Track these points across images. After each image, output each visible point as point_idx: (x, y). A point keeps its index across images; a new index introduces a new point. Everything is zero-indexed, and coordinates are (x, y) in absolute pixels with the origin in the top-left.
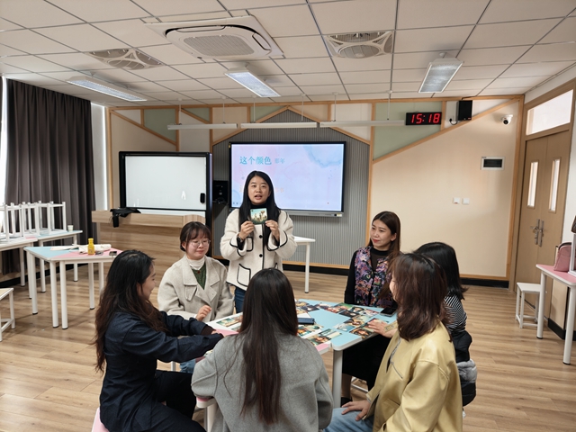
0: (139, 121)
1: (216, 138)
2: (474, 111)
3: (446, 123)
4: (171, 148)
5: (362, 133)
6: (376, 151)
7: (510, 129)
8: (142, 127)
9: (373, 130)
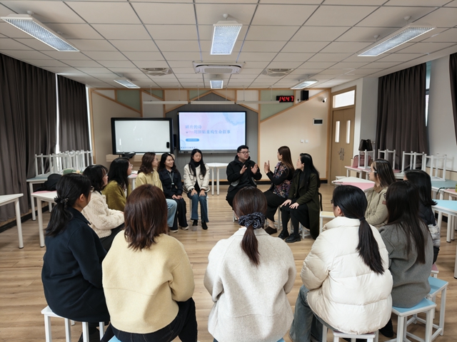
0: (113, 97)
1: (168, 109)
2: (310, 95)
3: (296, 102)
4: (137, 115)
5: (254, 107)
6: (262, 116)
7: (325, 105)
8: (116, 101)
9: (259, 105)
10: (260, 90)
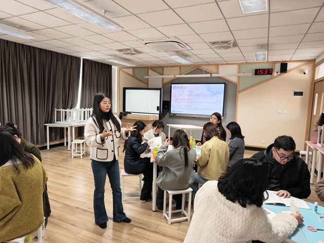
0: (132, 74)
1: (165, 81)
2: (288, 68)
3: (275, 74)
4: (145, 86)
5: (234, 79)
6: (240, 87)
7: (307, 77)
8: (133, 76)
9: (239, 77)
10: (239, 65)
